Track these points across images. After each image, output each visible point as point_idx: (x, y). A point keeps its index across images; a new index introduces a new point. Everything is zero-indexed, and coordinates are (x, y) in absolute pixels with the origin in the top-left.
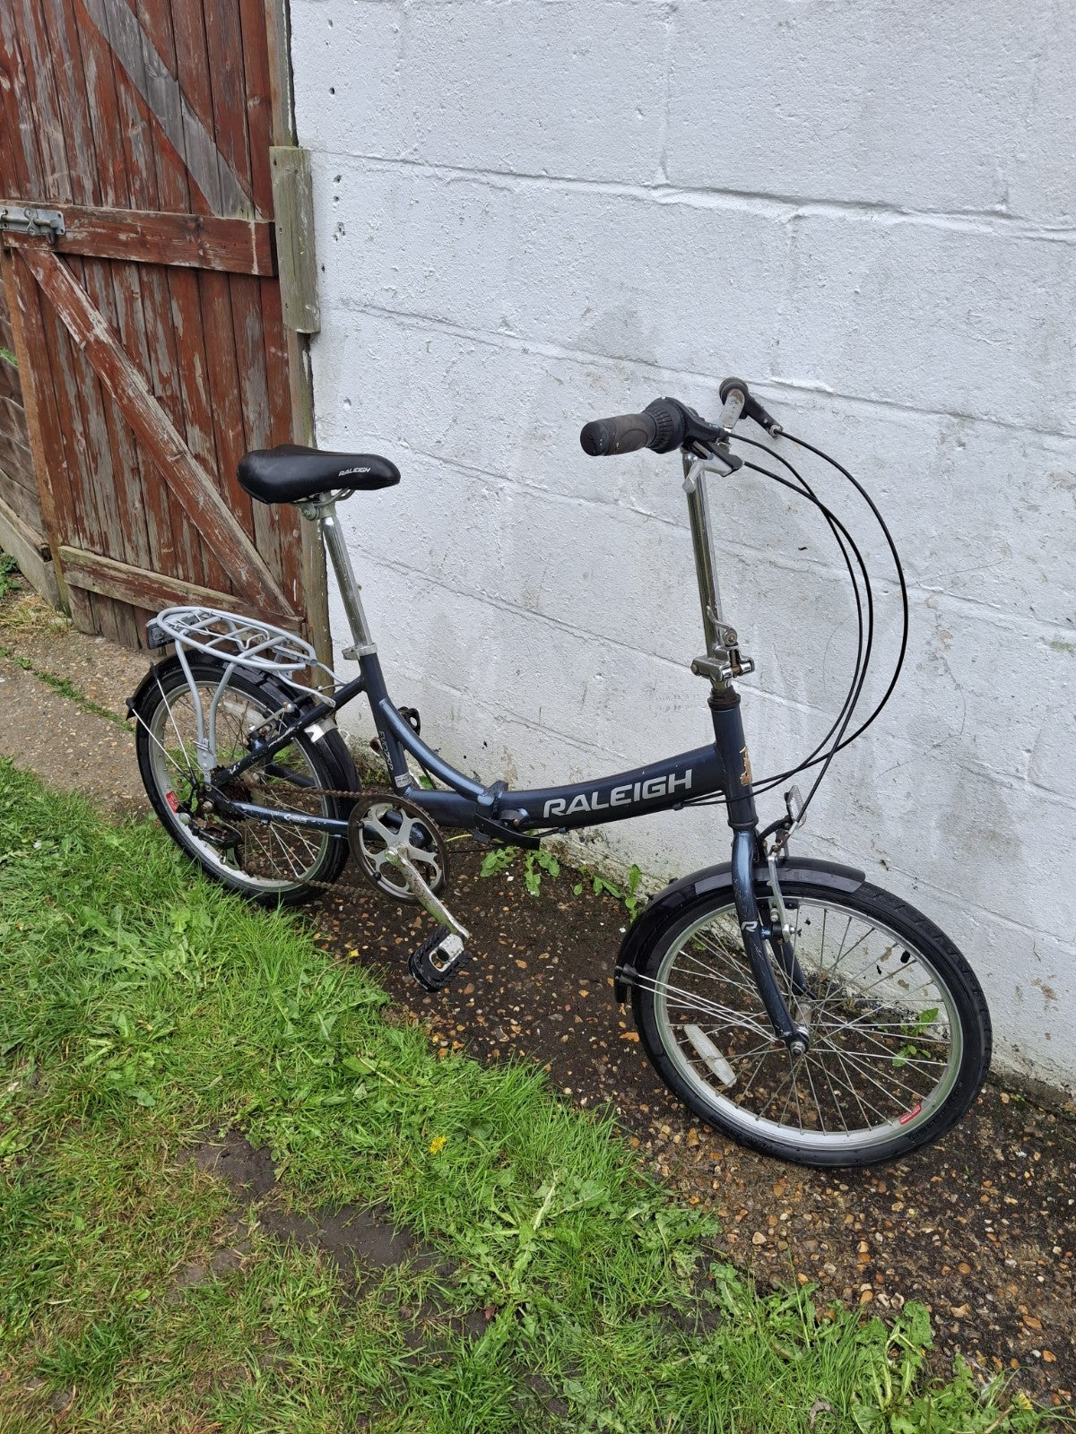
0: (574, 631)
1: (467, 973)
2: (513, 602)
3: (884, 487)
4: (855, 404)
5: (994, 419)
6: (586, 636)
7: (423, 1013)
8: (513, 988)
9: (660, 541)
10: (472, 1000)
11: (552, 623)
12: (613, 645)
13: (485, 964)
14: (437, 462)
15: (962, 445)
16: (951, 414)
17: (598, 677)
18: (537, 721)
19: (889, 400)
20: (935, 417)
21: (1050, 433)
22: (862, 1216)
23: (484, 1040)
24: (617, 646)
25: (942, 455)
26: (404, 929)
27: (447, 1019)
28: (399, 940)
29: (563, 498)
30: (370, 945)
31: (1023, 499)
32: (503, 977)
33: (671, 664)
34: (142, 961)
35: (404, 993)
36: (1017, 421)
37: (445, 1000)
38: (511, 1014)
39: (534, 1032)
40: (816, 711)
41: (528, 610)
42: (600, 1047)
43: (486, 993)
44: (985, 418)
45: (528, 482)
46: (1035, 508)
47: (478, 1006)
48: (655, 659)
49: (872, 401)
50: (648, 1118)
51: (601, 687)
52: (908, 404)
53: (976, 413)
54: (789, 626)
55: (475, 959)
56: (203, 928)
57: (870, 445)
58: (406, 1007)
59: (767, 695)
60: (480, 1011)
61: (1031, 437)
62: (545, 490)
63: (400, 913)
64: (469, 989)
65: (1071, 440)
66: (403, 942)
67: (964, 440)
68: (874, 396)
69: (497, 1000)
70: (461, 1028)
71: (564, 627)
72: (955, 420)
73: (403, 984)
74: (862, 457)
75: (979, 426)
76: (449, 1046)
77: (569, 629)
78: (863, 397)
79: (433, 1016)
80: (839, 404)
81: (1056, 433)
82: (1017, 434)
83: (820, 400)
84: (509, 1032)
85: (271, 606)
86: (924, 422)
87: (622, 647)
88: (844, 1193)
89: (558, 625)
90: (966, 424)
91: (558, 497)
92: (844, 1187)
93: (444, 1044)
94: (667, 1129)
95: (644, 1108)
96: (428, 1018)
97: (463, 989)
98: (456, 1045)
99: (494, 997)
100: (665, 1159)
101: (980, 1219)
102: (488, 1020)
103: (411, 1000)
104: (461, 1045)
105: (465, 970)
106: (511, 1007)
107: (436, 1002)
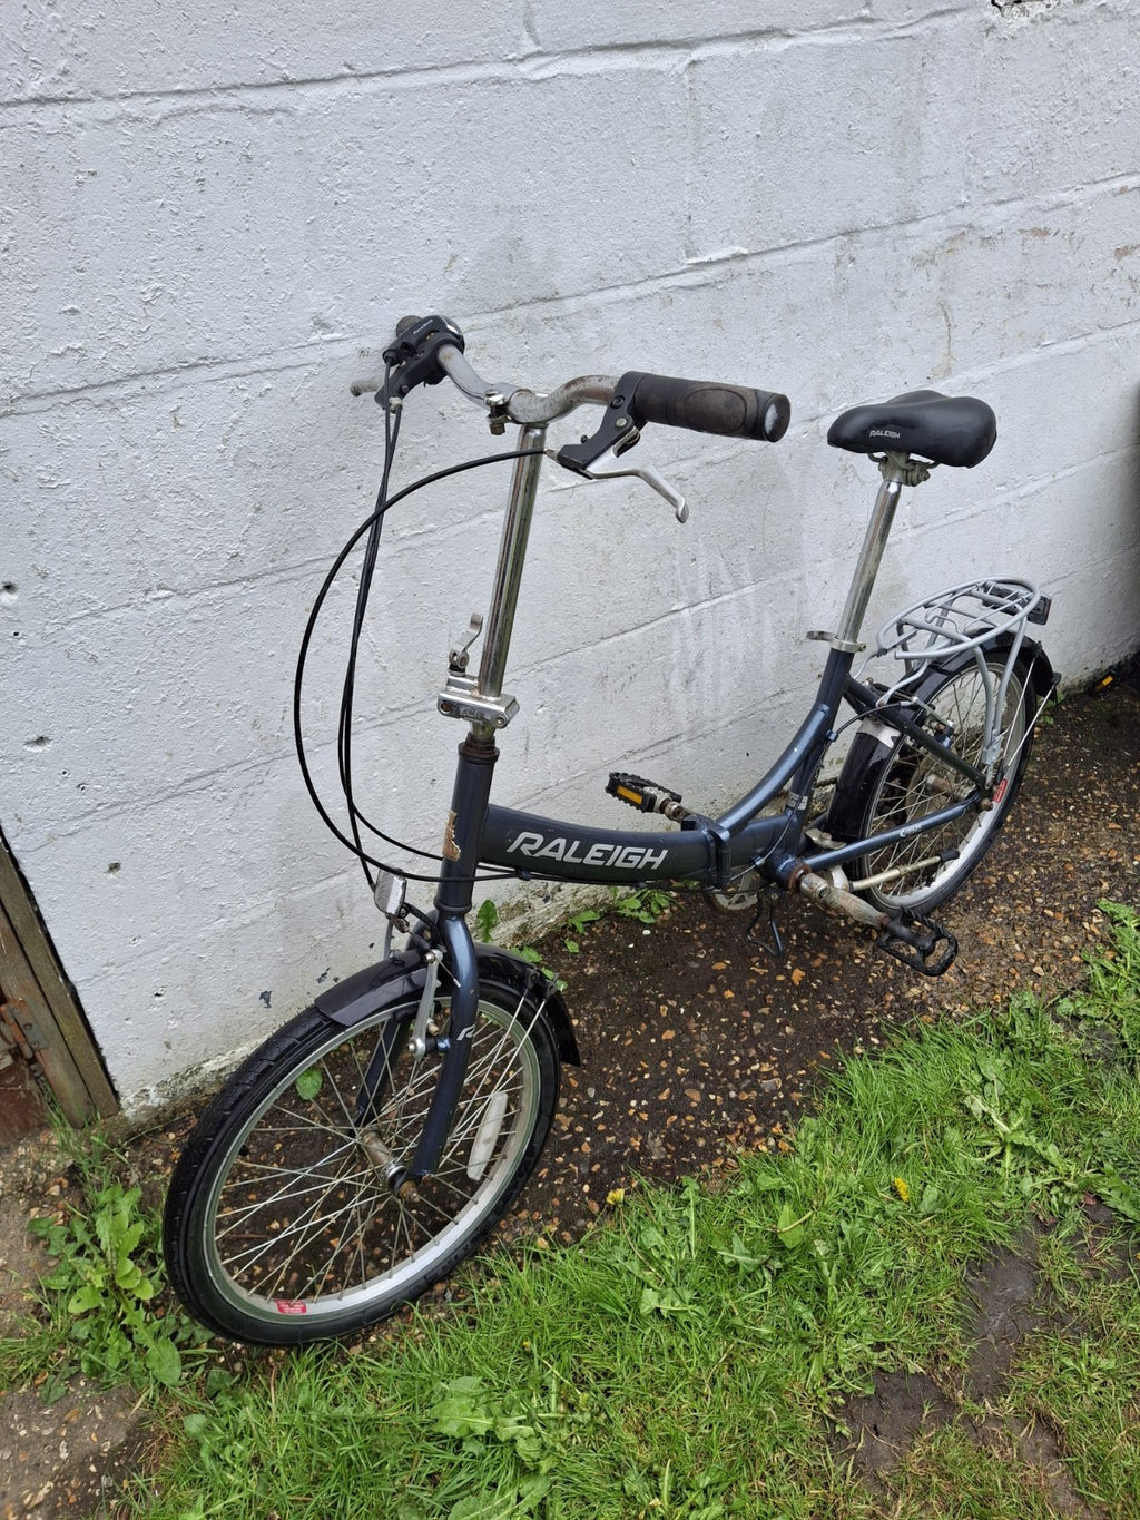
1: (668, 1091)
2: (414, 701)
3: (798, 332)
4: (766, 258)
5: (873, 225)
7: (719, 1151)
8: (704, 1053)
9: (592, 508)
10: (712, 1097)
12: (551, 663)
13: (657, 1069)
15: (853, 260)
16: (842, 234)
17: (540, 711)
19: (794, 241)
20: (830, 243)
21: (909, 222)
22: (1018, 901)
23: (776, 1101)
24: (557, 661)
25: (839, 277)
26: (568, 1136)
27: (735, 1129)
28: (586, 1148)
30: (584, 1182)
31: (896, 290)
32: (684, 1058)
33: (621, 637)
34: (514, 1500)
35: (679, 1161)
36: (888, 221)
37: (704, 1123)
38: (743, 1066)
39: (776, 1054)
42: (807, 1005)
43: (705, 1080)
44: (867, 227)
46: (903, 294)
47: (725, 1093)
48: (604, 644)
49: (781, 249)
50: (898, 998)
51: (547, 718)
52: (810, 239)
53: (860, 225)
54: (730, 519)
55: (647, 1076)
56: (481, 1390)
57: (784, 295)
58: (705, 1167)
59: (717, 600)
60: (733, 1094)
61: (895, 231)
64: (696, 1096)
65: (924, 221)
66: (591, 1143)
67: (854, 255)
68: (783, 242)
69: (719, 1074)
70: (752, 1119)
72: (845, 239)
73: (665, 1161)
74: (778, 310)
75: (864, 236)
76: (777, 1137)
78: (775, 246)
79: (727, 1140)
80: (753, 264)
81: (915, 220)
82: (889, 232)
83: (737, 266)
84: (769, 1076)
86: (824, 251)
87: (565, 657)
88: (995, 903)
90: (856, 238)
92: (991, 901)
93: (772, 1142)
94: (915, 991)
95: (890, 997)
96: (729, 1147)
97: (692, 1100)
98: (777, 1129)
99: (714, 1075)
100: (949, 1003)
101: (1025, 840)
102: (747, 1090)
103: (694, 1158)
104: (779, 1125)
105: (662, 1091)
106: (733, 1063)
107: (706, 1134)
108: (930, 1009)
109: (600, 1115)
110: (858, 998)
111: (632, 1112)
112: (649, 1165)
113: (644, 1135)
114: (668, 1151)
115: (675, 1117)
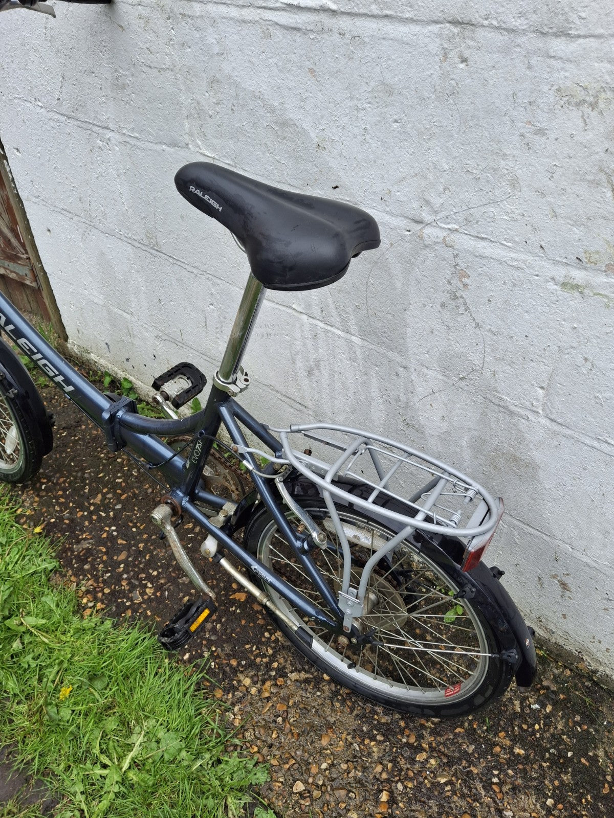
0: (186, 266)
1: (125, 542)
2: (141, 241)
3: (396, 117)
4: (359, 22)
5: (495, 23)
6: (195, 271)
7: (81, 577)
8: (157, 555)
10: (122, 566)
11: (171, 260)
13: (140, 533)
14: (63, 119)
15: (464, 60)
16: (450, 22)
17: (210, 306)
18: (181, 340)
19: (388, 12)
20: (435, 28)
21: (556, 35)
22: (390, 765)
23: (122, 601)
24: (218, 281)
25: (446, 75)
26: (86, 504)
27: (98, 583)
28: (80, 514)
29: (151, 144)
30: (56, 518)
31: (529, 122)
35: (72, 559)
36: (519, 23)
37: (101, 565)
38: (150, 578)
39: (162, 594)
40: (366, 343)
41: (152, 248)
43: (135, 559)
44: (486, 23)
45: (124, 132)
46: (541, 132)
47: (126, 571)
49: (373, 16)
50: (235, 671)
52: (408, 15)
53: (476, 18)
55: (135, 530)
57: (378, 69)
58: (70, 572)
59: (329, 328)
60: (125, 576)
61: (532, 41)
62: (137, 138)
63: (86, 491)
64: (122, 556)
65: (581, 41)
66: (83, 516)
67: (466, 54)
68: (375, 9)
69: (141, 566)
70: (107, 591)
71: (179, 263)
72: (455, 30)
73: (73, 552)
74: (372, 84)
75: (480, 34)
76: (94, 607)
77: (182, 265)
78: (366, 11)
79: (88, 580)
80: (344, 23)
81: (563, 33)
82: (521, 40)
83: (327, 21)
84: (143, 594)
85: (8, 247)
86: (425, 36)
87: (221, 281)
88: (379, 743)
89: (175, 262)
90: (467, 33)
91: (147, 144)
92: (380, 738)
93: (90, 605)
94: (247, 682)
95: (234, 663)
96: (84, 582)
97: (118, 556)
98: (99, 606)
99: (140, 563)
100: (240, 710)
101: (489, 770)
102: (129, 583)
103: (75, 566)
104: (103, 606)
105: (123, 540)
106: (151, 571)
107: (94, 568)
108: (230, 695)
109: (103, 514)
110: (229, 639)
111: (107, 529)
112: (69, 545)
113: (91, 539)
114: (79, 553)
115: (104, 550)
